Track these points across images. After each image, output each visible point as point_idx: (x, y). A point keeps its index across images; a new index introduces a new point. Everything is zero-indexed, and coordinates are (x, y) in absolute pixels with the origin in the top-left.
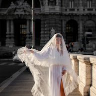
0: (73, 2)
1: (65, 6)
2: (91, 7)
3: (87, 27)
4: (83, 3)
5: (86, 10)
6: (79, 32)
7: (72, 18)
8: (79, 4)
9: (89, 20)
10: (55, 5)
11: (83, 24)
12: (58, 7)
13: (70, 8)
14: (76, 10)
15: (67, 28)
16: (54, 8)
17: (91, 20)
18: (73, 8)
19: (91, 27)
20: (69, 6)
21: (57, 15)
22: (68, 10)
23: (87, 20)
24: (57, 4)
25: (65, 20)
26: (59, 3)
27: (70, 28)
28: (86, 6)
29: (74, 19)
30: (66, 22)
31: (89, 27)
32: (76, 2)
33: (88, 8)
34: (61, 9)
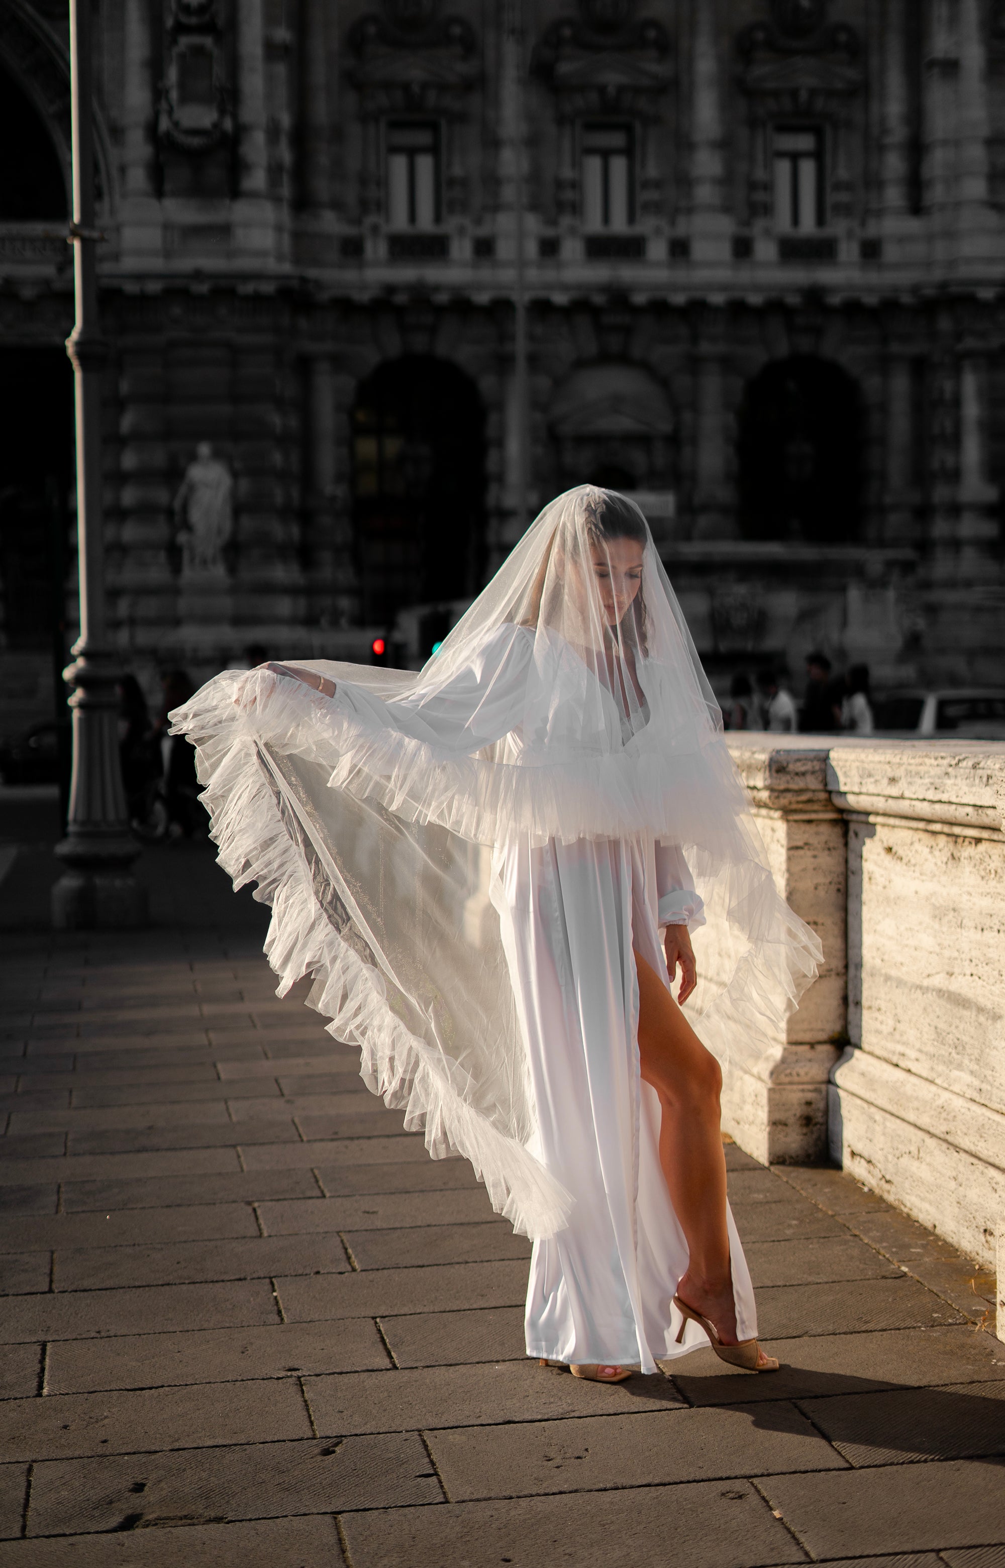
0: (425, 164)
1: (337, 205)
2: (619, 225)
3: (582, 440)
4: (534, 177)
5: (572, 249)
6: (492, 497)
7: (419, 343)
8: (492, 181)
9: (605, 358)
10: (235, 193)
11: (537, 404)
12: (267, 212)
13: (400, 222)
14: (462, 249)
15: (367, 447)
16: (225, 230)
17: (623, 359)
18: (426, 223)
19: (630, 439)
20: (382, 206)
21: (257, 298)
22: (376, 249)
23: (581, 364)
24: (257, 180)
25: (338, 362)
26: (274, 170)
27: (393, 446)
28: (576, 208)
29: (442, 349)
30: (349, 383)
31: (598, 439)
32: (457, 171)
33: (594, 224)
34: (298, 236)
